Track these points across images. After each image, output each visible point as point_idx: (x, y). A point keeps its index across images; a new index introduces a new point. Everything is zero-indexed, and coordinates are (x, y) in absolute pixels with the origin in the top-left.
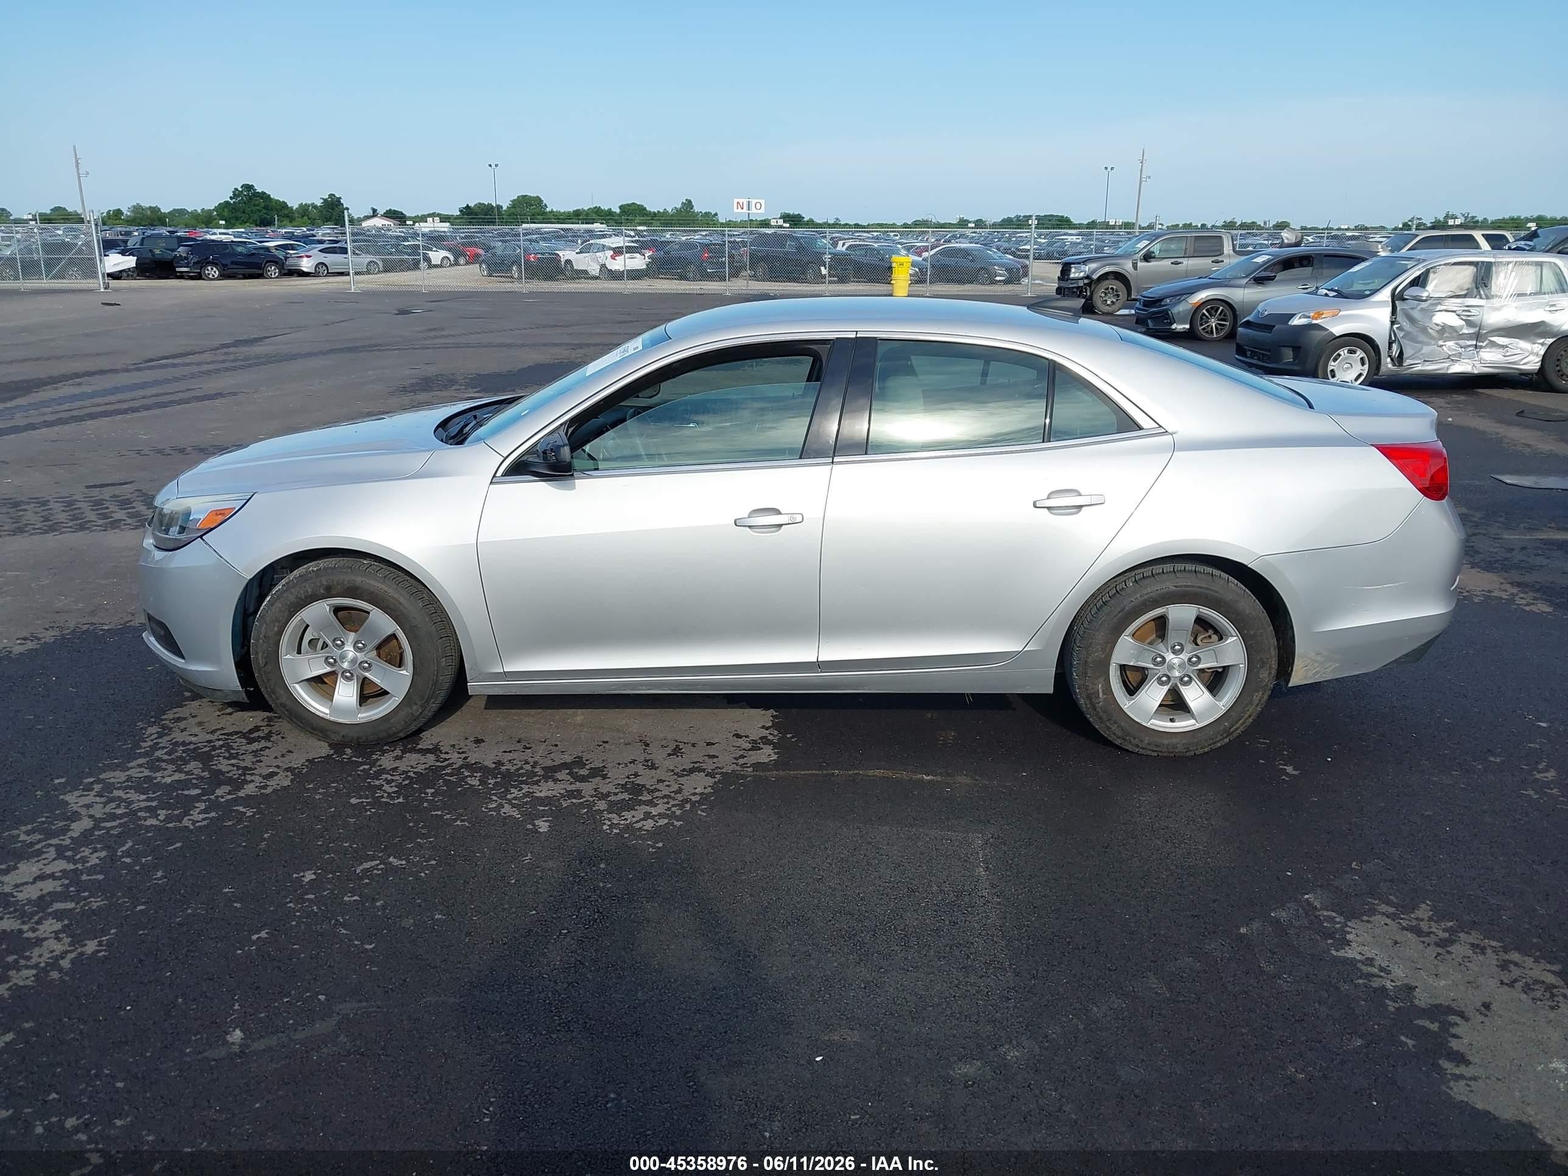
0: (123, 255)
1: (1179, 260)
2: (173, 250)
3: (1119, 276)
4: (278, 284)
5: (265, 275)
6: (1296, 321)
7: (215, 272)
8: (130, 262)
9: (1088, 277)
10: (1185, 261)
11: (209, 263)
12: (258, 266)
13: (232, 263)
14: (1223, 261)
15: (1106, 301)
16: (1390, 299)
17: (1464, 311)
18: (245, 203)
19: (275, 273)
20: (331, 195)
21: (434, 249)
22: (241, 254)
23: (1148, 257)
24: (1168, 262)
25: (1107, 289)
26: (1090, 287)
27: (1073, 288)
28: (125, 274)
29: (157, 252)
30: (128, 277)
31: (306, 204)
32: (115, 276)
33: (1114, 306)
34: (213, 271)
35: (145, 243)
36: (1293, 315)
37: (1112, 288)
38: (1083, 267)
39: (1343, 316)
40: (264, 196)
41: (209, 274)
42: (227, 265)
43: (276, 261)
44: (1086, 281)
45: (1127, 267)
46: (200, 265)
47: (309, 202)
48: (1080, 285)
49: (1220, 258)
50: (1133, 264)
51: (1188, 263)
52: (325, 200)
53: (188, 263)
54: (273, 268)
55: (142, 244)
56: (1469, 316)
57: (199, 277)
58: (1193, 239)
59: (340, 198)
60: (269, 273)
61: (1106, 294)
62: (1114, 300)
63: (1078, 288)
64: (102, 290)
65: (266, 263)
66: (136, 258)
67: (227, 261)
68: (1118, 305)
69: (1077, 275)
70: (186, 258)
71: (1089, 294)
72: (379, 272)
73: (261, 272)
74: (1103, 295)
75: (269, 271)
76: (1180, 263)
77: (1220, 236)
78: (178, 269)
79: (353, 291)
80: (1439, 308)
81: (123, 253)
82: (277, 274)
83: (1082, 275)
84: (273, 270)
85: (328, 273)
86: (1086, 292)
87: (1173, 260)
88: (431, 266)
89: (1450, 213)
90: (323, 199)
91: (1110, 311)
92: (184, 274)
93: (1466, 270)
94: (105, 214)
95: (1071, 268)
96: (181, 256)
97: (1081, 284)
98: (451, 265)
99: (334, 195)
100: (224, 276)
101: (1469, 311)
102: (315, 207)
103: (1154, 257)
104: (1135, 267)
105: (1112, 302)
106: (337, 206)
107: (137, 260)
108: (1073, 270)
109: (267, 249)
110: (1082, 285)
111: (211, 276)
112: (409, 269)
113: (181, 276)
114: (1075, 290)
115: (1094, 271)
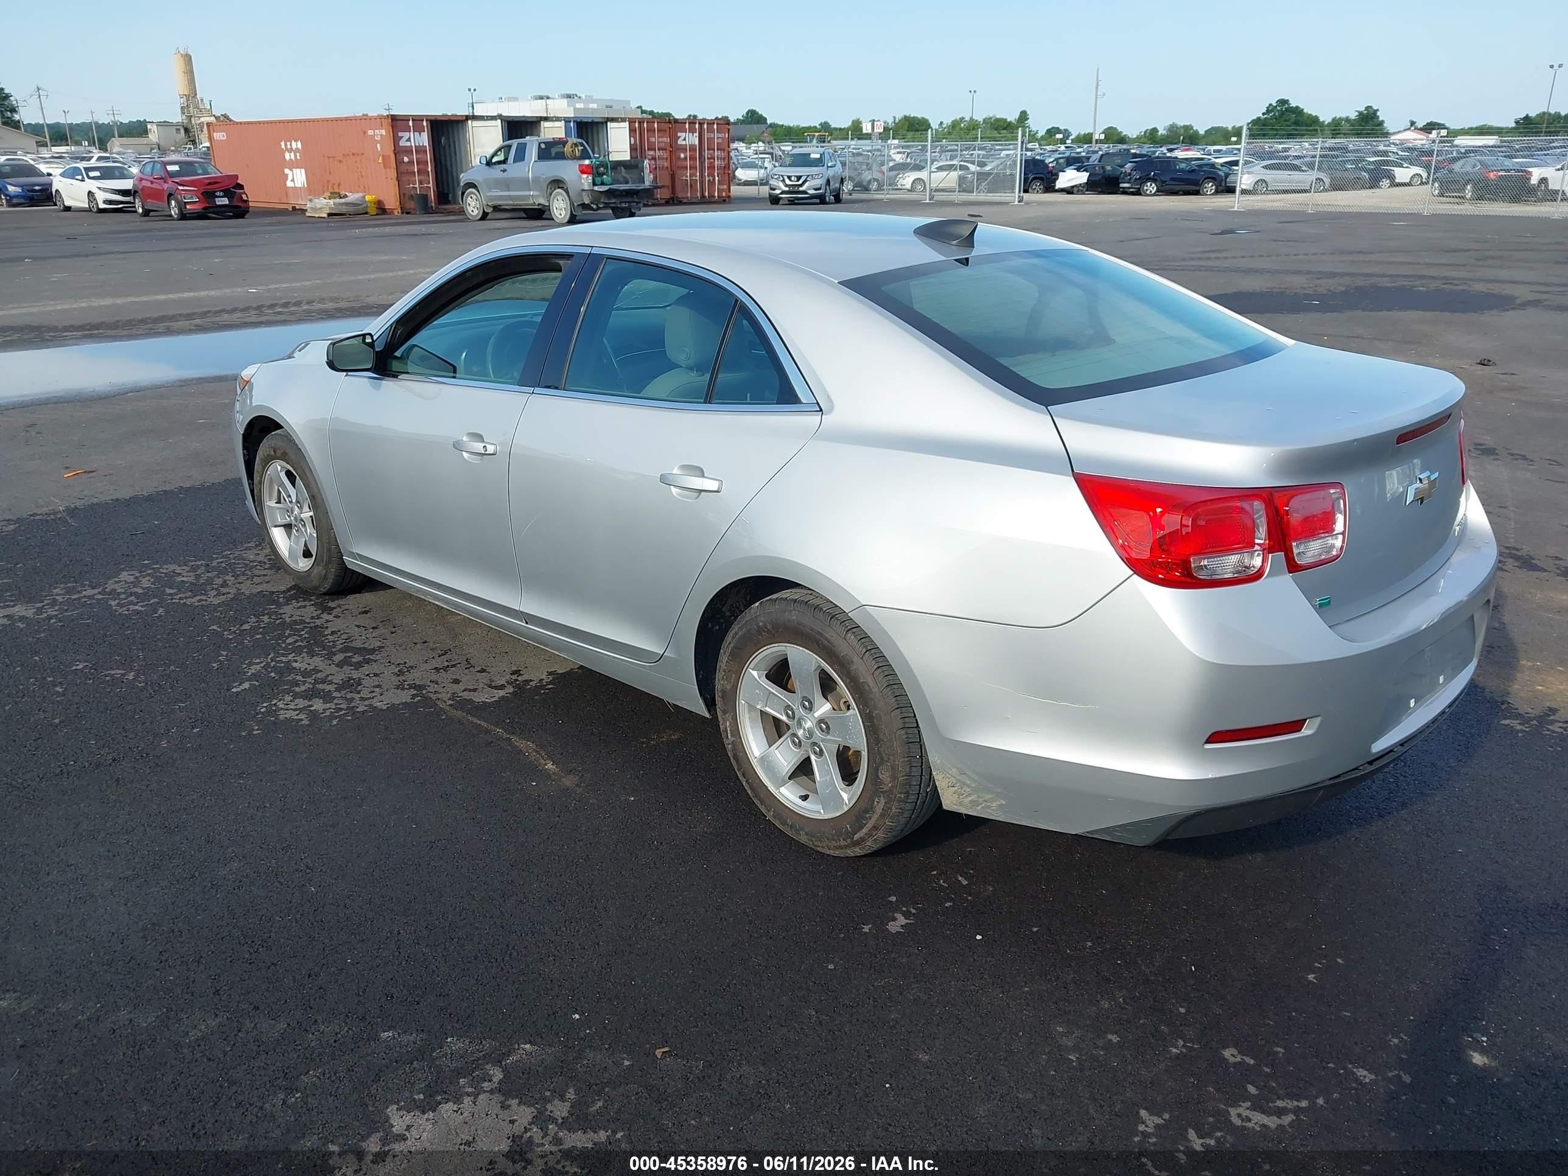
0: (1078, 171)
2: (1122, 166)
4: (1214, 200)
5: (1201, 192)
7: (1153, 188)
8: (1082, 177)
11: (1149, 179)
12: (1197, 183)
13: (1172, 179)
18: (1276, 119)
19: (1211, 190)
20: (1368, 107)
21: (1405, 165)
22: (1182, 171)
28: (1076, 189)
29: (1109, 168)
30: (1078, 192)
31: (1340, 118)
32: (1069, 191)
34: (1151, 187)
35: (1102, 160)
40: (1297, 111)
41: (1147, 190)
42: (1166, 181)
43: (1213, 178)
46: (1141, 181)
47: (1344, 116)
52: (1360, 113)
53: (1130, 179)
54: (1210, 184)
55: (1099, 161)
57: (1138, 193)
59: (1378, 110)
60: (1205, 190)
64: (1016, 203)
65: (1205, 179)
66: (1088, 174)
67: (1167, 178)
70: (1130, 174)
72: (1325, 190)
73: (1198, 188)
75: (1206, 187)
78: (1122, 185)
79: (1236, 209)
81: (1078, 170)
82: (1213, 191)
84: (1210, 187)
85: (1267, 190)
88: (1394, 184)
90: (1358, 111)
92: (1127, 190)
94: (1143, 133)
96: (1125, 172)
98: (1422, 183)
99: (1371, 107)
100: (1162, 191)
102: (1347, 120)
106: (1372, 118)
107: (1089, 176)
109: (1213, 165)
111: (1148, 192)
112: (1363, 187)
113: (1125, 192)
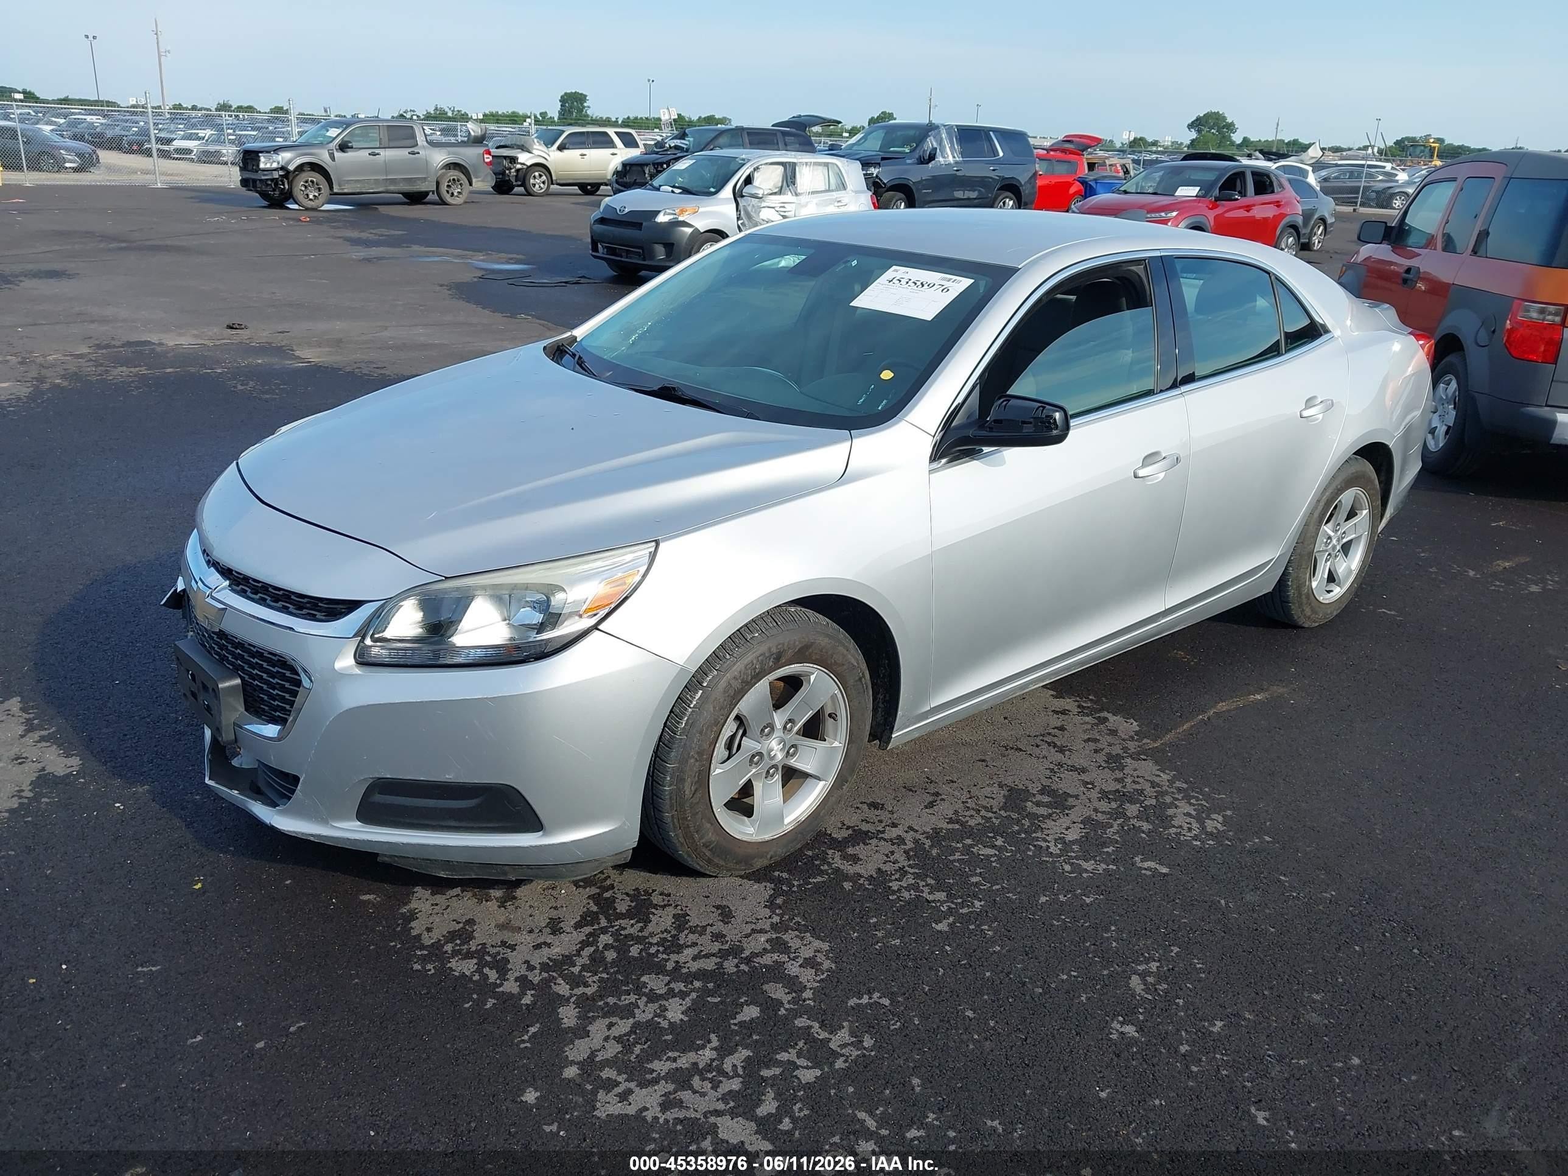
1: (377, 151)
3: (316, 167)
6: (662, 218)
9: (282, 168)
10: (382, 152)
14: (419, 153)
15: (307, 195)
16: (732, 196)
17: (781, 207)
23: (343, 147)
24: (365, 153)
25: (307, 182)
26: (287, 179)
27: (267, 180)
33: (317, 201)
36: (657, 213)
37: (312, 182)
38: (275, 157)
39: (702, 213)
44: (281, 173)
45: (322, 156)
48: (275, 177)
49: (415, 150)
50: (330, 154)
51: (386, 154)
56: (785, 212)
58: (385, 128)
61: (306, 187)
62: (317, 194)
63: (272, 180)
68: (321, 199)
69: (268, 166)
71: (287, 187)
74: (303, 188)
76: (378, 154)
77: (412, 127)
80: (763, 204)
83: (275, 165)
86: (284, 185)
87: (370, 151)
89: (439, 107)
91: (315, 207)
93: (777, 169)
95: (259, 157)
97: (276, 175)
101: (784, 207)
103: (352, 148)
104: (333, 158)
105: (315, 196)
108: (262, 159)
110: (277, 177)
114: (269, 182)
115: (289, 162)
